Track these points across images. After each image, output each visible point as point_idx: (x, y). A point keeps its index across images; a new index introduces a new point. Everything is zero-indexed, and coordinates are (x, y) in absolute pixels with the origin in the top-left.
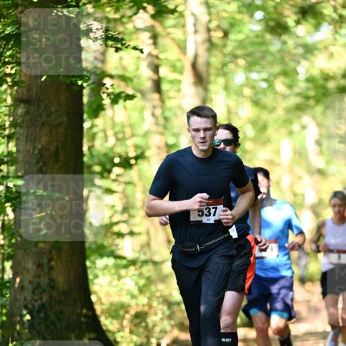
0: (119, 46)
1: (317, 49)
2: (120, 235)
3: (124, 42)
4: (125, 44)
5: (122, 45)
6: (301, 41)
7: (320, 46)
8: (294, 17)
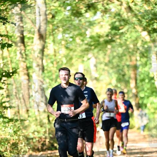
0: (5, 22)
1: (95, 23)
2: (5, 108)
3: (7, 20)
4: (8, 21)
5: (6, 21)
6: (87, 20)
7: (96, 22)
8: (85, 9)
